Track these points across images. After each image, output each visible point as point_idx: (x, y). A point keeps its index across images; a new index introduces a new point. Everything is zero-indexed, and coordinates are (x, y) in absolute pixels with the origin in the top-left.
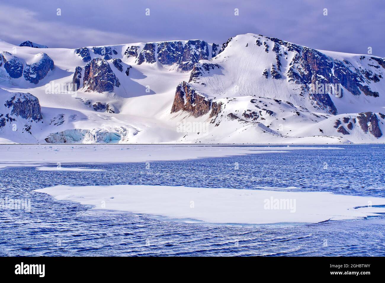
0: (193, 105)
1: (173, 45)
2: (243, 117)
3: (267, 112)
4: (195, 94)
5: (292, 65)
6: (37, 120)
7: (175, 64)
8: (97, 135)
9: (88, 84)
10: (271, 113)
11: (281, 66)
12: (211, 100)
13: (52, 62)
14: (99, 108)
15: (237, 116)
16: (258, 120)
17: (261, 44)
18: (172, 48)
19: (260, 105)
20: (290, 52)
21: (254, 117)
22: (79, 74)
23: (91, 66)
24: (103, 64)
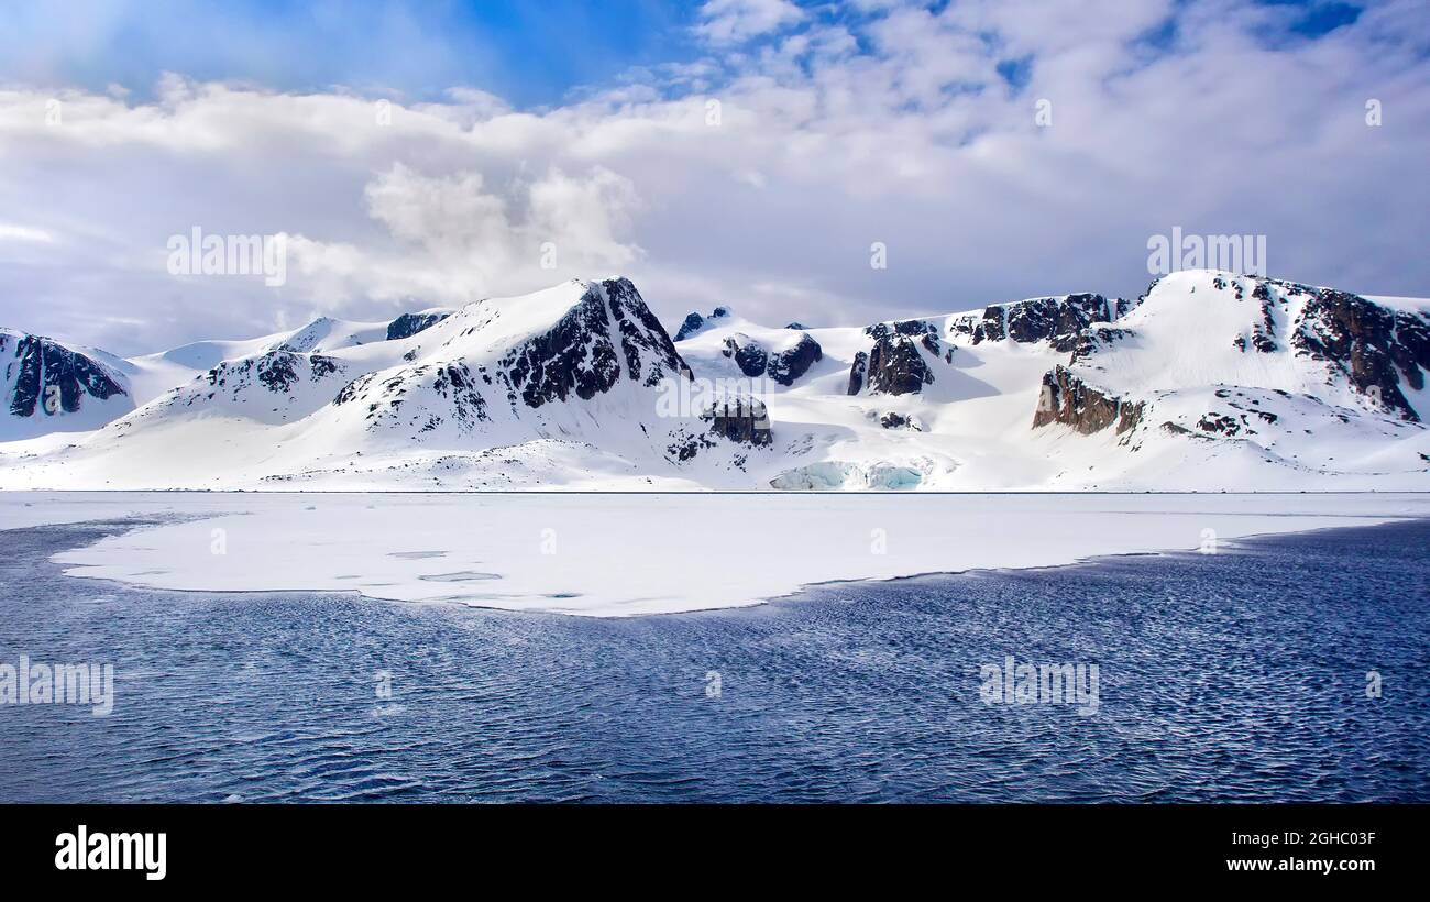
0: (1080, 411)
1: (1038, 306)
2: (1200, 430)
3: (1261, 416)
4: (1083, 388)
5: (1301, 323)
6: (761, 445)
7: (1043, 340)
8: (873, 474)
9: (877, 381)
10: (1272, 418)
11: (1273, 327)
12: (1118, 398)
13: (818, 347)
14: (892, 424)
15: (1184, 427)
16: (1238, 435)
17: (1225, 285)
18: (1036, 312)
19: (1240, 401)
20: (1294, 296)
21: (1228, 429)
22: (861, 365)
23: (882, 348)
24: (902, 342)
